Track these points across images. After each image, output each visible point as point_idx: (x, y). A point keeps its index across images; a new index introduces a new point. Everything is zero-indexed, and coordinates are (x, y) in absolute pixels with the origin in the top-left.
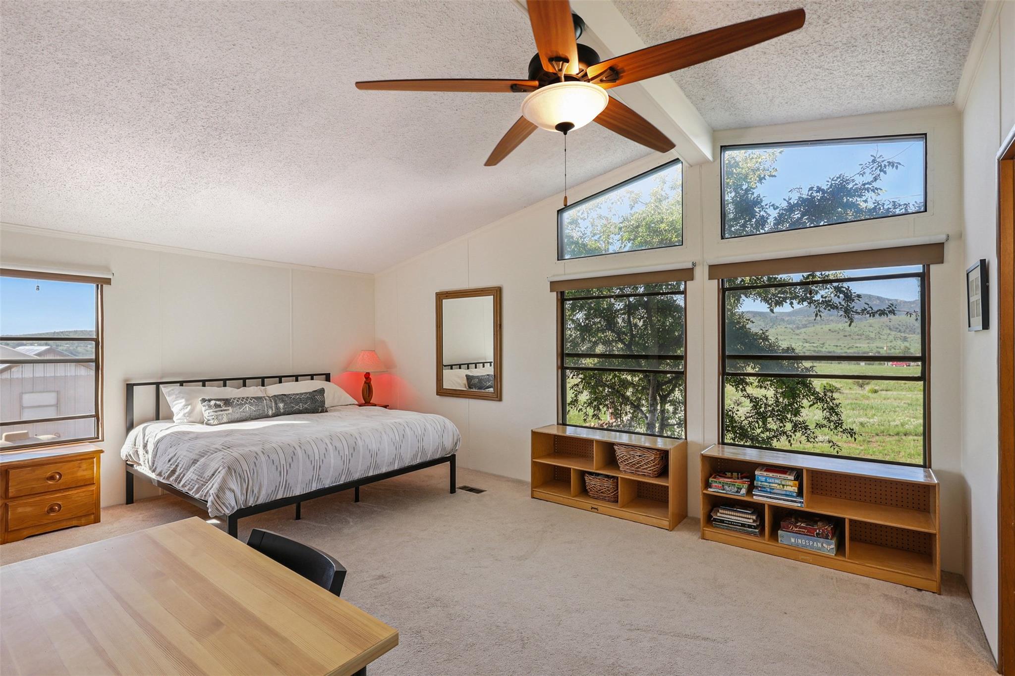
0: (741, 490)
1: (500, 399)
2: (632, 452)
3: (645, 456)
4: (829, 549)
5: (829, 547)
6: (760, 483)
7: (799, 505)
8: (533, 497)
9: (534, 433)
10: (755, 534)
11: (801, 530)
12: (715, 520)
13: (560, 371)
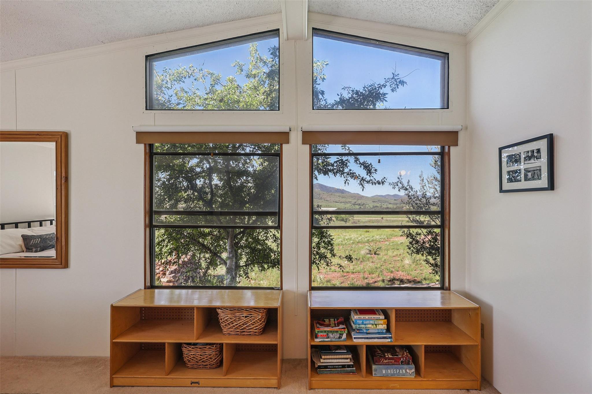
0: (342, 335)
1: (66, 265)
2: (237, 314)
3: (251, 316)
4: (410, 373)
5: (409, 371)
6: (358, 326)
7: (389, 340)
8: (112, 386)
9: (114, 309)
10: (353, 372)
11: (390, 361)
12: (320, 367)
13: (148, 230)
